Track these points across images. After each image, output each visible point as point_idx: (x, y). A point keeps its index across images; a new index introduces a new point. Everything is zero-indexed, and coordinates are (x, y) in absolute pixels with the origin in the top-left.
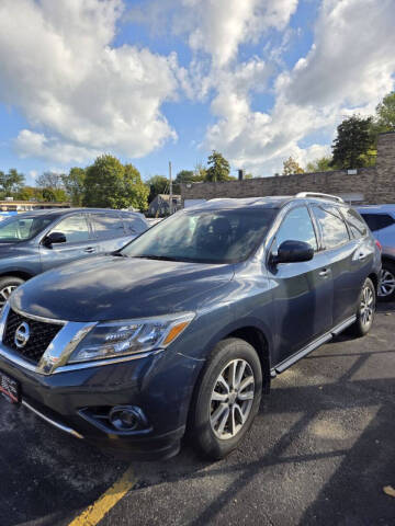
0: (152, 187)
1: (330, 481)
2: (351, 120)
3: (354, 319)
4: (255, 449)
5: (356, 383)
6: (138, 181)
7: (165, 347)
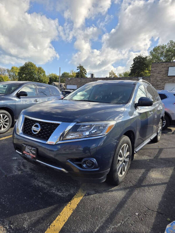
0: (50, 78)
1: (164, 193)
2: (139, 56)
3: (156, 134)
4: (130, 182)
5: (161, 159)
6: (44, 75)
7: (106, 134)
